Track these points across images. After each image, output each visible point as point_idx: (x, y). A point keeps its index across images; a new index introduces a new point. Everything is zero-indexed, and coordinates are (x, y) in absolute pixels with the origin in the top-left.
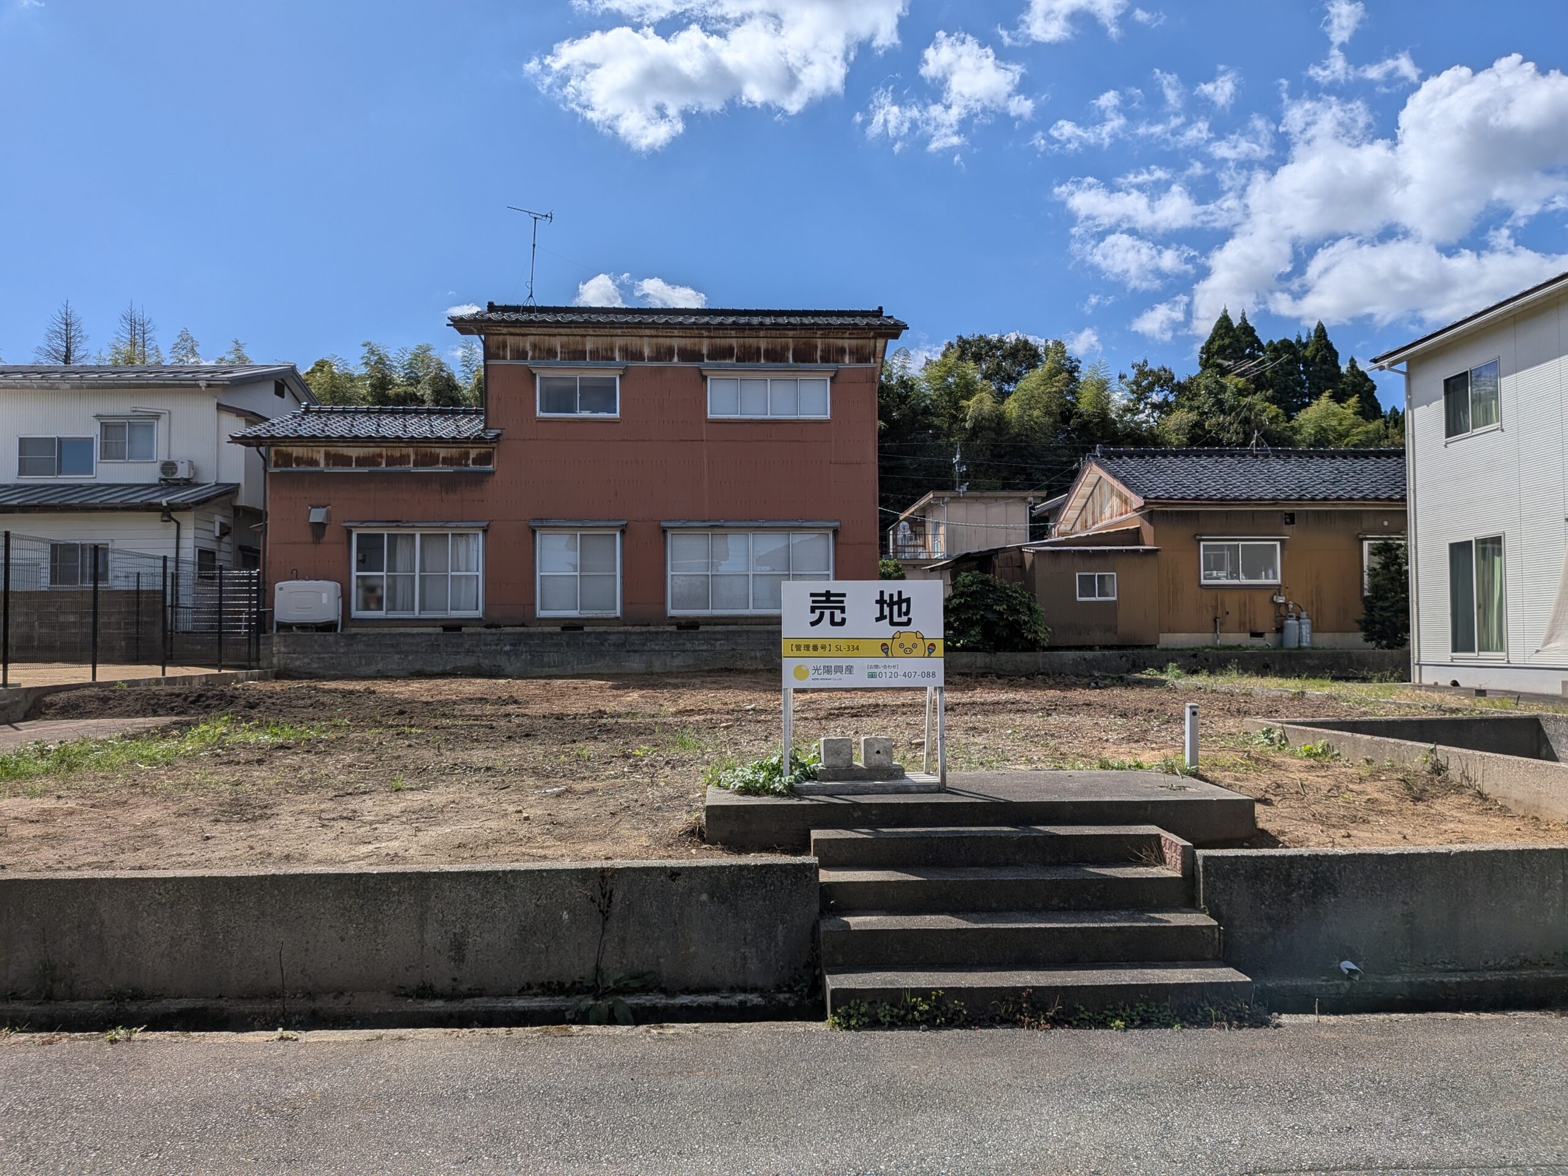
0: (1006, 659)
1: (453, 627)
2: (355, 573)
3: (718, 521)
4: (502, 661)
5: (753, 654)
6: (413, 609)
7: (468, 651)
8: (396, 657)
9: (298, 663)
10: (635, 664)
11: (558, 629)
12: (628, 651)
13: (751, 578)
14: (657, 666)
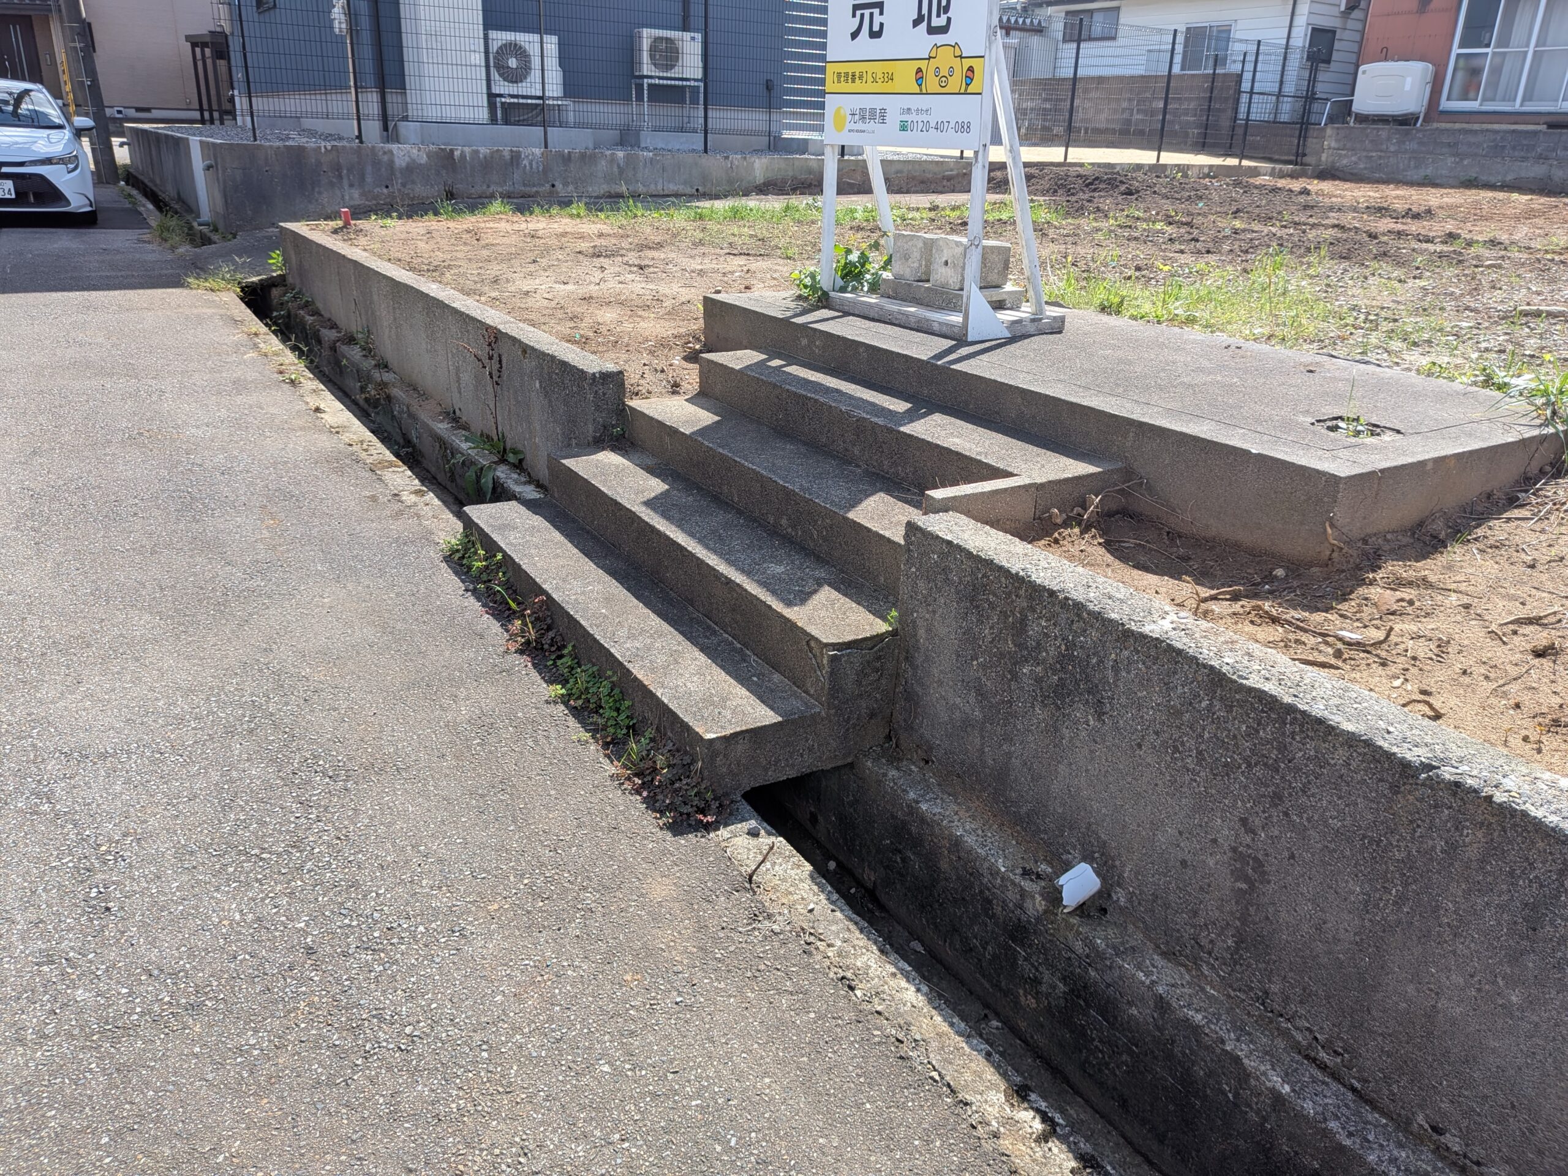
1: (1559, 125)
2: (1456, 50)
6: (1515, 100)
7: (1540, 157)
8: (1450, 160)
9: (1345, 162)
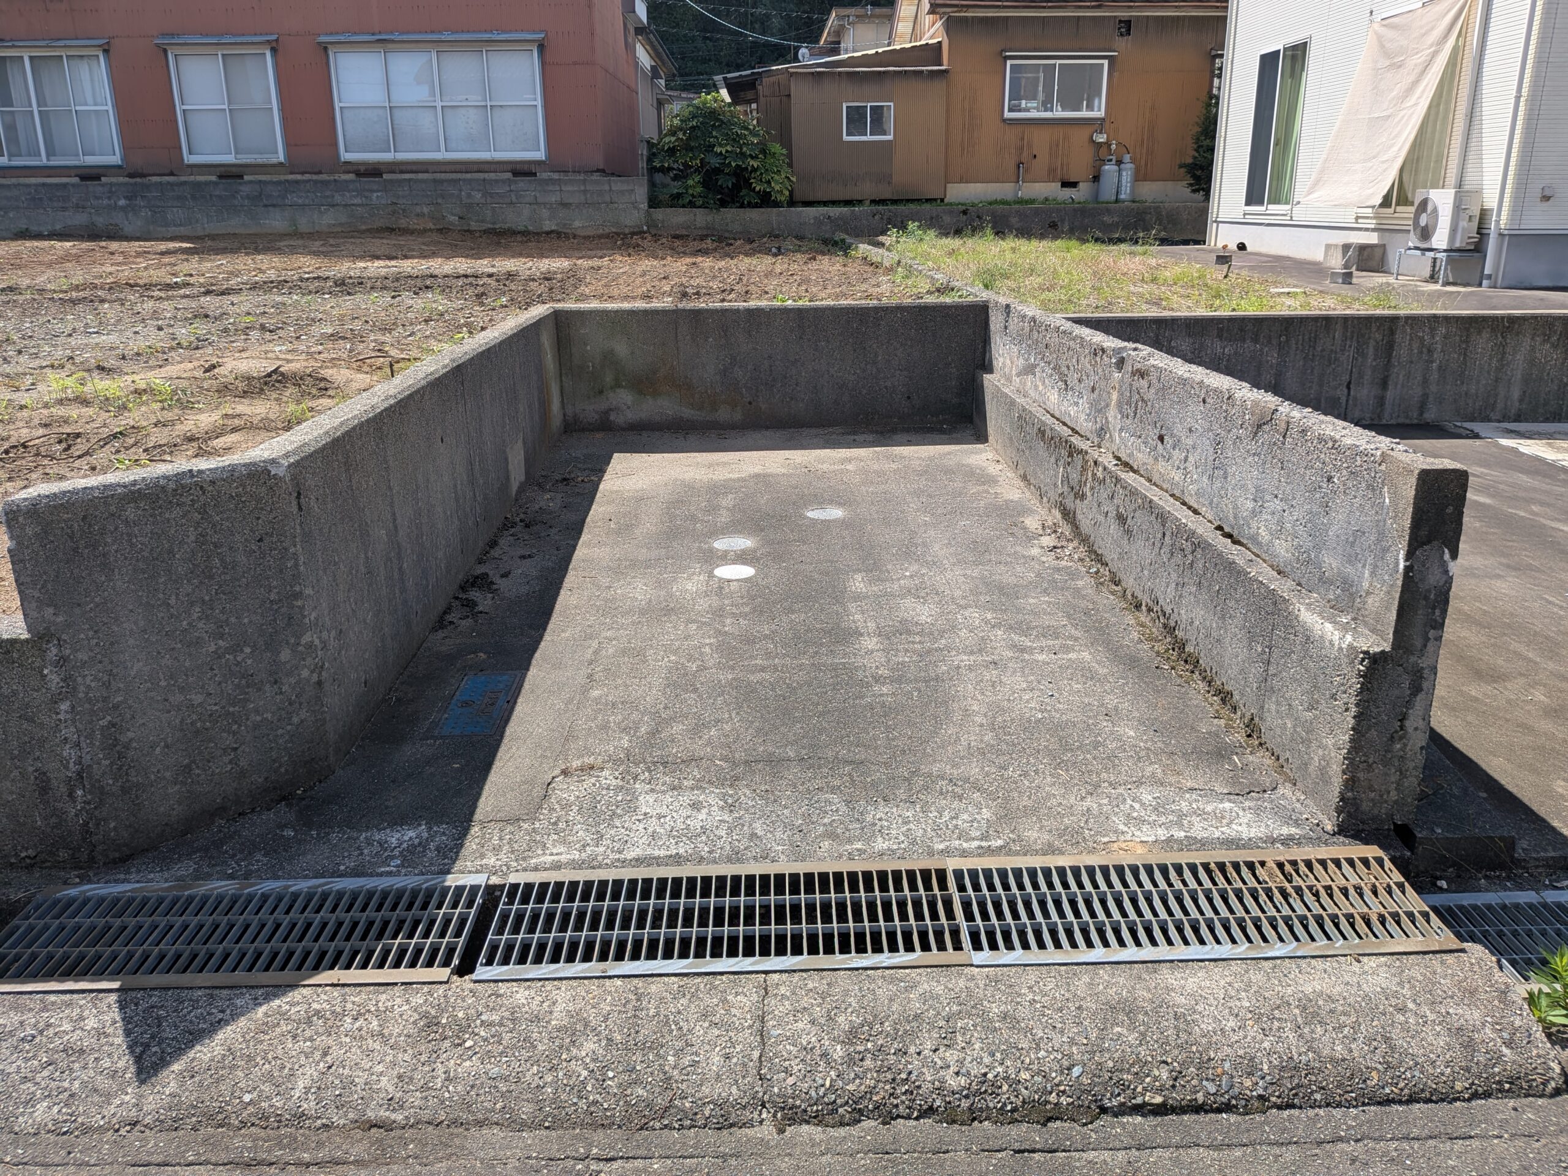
0: (732, 218)
1: (90, 175)
3: (392, 33)
4: (119, 218)
5: (418, 209)
6: (38, 155)
10: (276, 222)
11: (214, 178)
12: (266, 206)
13: (439, 109)
14: (304, 225)
